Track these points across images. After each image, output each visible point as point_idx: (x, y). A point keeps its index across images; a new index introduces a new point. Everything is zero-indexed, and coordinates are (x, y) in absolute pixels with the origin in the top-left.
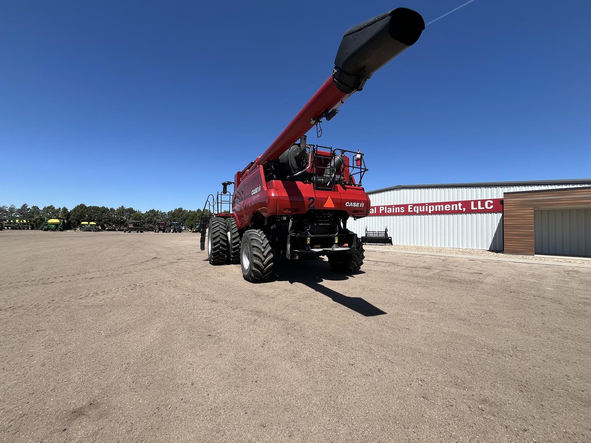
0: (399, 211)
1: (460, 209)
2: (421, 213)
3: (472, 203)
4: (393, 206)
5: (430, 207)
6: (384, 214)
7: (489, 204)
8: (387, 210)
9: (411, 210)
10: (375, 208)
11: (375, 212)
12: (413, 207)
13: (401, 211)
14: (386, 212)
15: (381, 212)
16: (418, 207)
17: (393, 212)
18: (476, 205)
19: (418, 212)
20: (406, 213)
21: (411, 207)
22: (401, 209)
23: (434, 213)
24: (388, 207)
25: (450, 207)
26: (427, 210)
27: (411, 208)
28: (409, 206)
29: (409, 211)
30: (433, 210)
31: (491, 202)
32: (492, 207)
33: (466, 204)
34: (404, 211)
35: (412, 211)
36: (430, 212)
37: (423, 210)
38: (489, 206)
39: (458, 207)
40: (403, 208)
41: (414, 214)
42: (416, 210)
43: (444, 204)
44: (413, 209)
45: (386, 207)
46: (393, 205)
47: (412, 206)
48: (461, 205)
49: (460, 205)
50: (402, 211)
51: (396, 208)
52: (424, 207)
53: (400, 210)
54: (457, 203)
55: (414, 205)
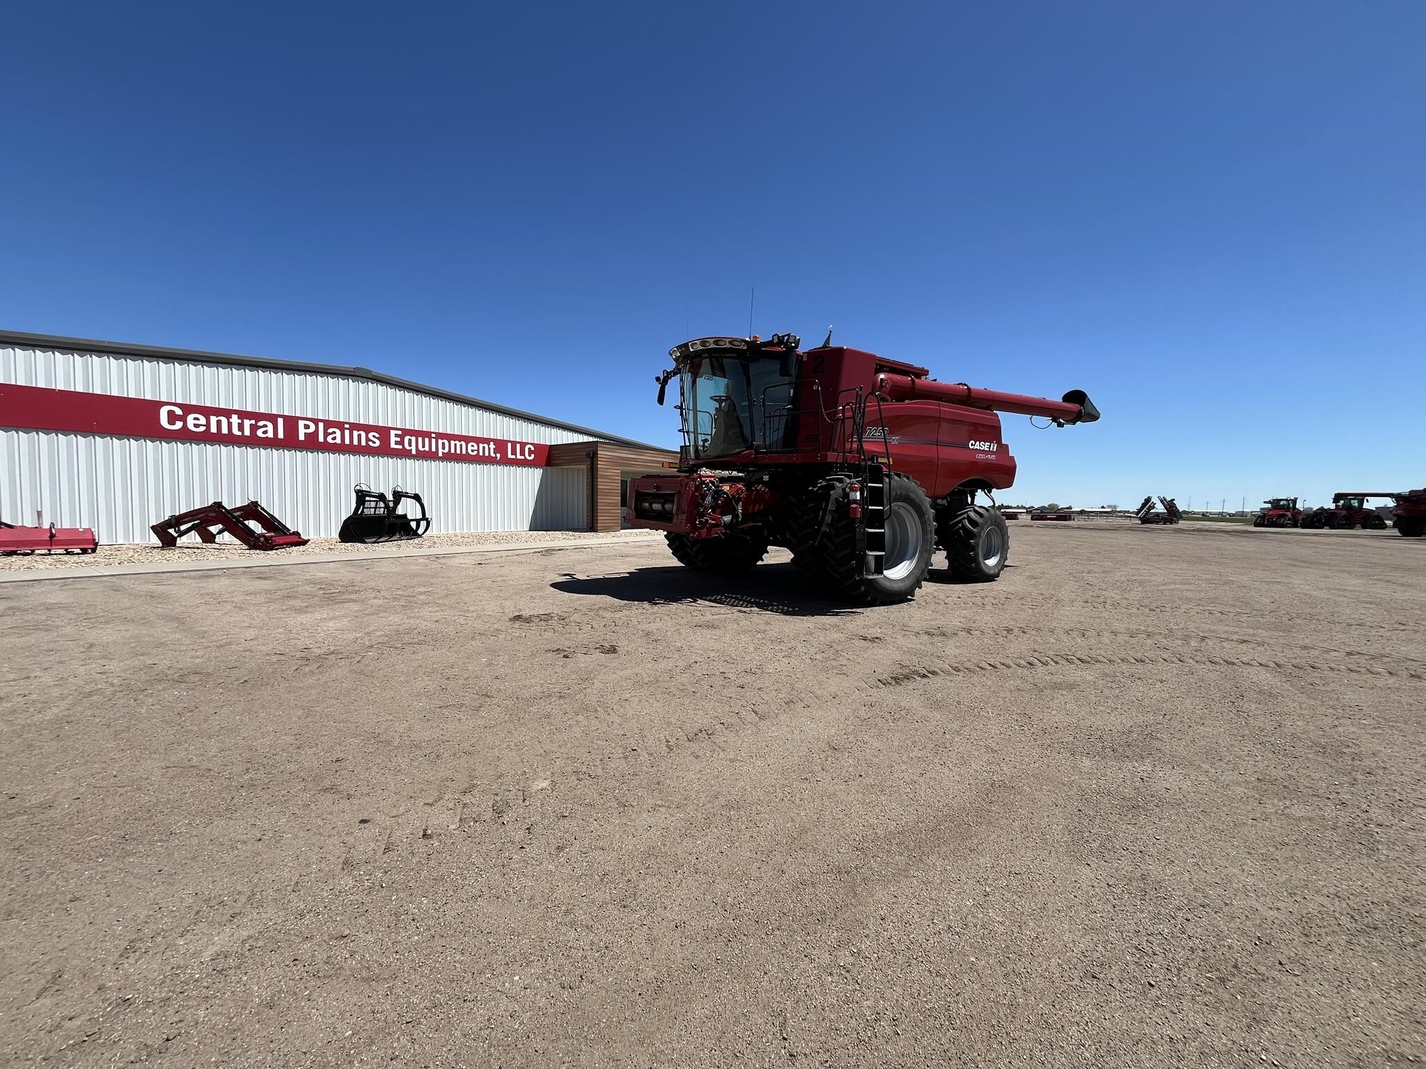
0: (363, 443)
1: (493, 455)
2: (421, 456)
3: (509, 445)
4: (347, 426)
5: (440, 442)
6: (312, 444)
7: (530, 452)
8: (326, 434)
9: (397, 443)
10: (280, 421)
11: (281, 435)
12: (402, 437)
13: (370, 443)
14: (321, 439)
15: (302, 437)
16: (413, 439)
17: (347, 441)
18: (514, 452)
19: (414, 452)
20: (384, 451)
21: (396, 436)
22: (370, 435)
23: (449, 457)
24: (328, 424)
25: (476, 449)
26: (434, 449)
27: (398, 439)
28: (393, 433)
29: (393, 445)
30: (446, 450)
31: (533, 449)
32: (533, 456)
33: (501, 445)
34: (378, 443)
35: (400, 447)
36: (440, 455)
37: (427, 448)
38: (530, 456)
39: (489, 448)
40: (377, 435)
41: (404, 454)
42: (410, 445)
43: (468, 439)
44: (401, 443)
45: (321, 425)
46: (347, 423)
47: (400, 432)
48: (494, 447)
49: (492, 446)
50: (374, 443)
51: (355, 433)
52: (427, 440)
53: (368, 439)
54: (487, 441)
55: (406, 432)
